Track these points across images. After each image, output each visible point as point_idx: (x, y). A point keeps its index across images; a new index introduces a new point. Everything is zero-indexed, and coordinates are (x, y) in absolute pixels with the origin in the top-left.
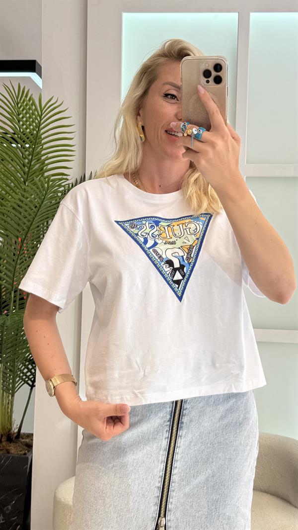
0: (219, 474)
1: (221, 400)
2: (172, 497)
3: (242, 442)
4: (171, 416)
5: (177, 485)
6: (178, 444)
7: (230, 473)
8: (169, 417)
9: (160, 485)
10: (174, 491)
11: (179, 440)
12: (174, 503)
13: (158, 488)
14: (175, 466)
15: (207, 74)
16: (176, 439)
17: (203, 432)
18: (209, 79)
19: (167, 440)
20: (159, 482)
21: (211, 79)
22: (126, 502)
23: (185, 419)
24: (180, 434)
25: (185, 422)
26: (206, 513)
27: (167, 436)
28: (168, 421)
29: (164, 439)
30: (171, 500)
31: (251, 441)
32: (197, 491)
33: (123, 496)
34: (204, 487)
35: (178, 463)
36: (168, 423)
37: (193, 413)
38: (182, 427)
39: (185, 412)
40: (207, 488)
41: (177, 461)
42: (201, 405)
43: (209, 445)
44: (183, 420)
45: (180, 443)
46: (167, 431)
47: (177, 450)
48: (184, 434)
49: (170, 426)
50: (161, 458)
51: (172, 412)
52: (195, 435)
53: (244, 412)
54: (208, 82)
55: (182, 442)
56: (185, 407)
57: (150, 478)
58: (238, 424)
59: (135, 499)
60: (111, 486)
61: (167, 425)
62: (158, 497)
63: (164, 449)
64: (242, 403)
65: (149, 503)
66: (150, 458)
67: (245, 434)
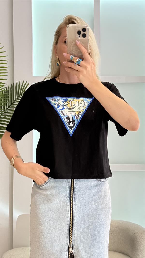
0: (95, 222)
1: (92, 187)
2: (75, 234)
3: (104, 207)
4: (69, 195)
5: (76, 228)
6: (74, 208)
7: (100, 221)
8: (68, 195)
9: (68, 228)
10: (75, 231)
11: (74, 206)
12: (76, 237)
13: (68, 229)
14: (74, 219)
15: (79, 33)
16: (73, 206)
17: (85, 203)
18: (80, 35)
19: (69, 206)
20: (68, 227)
21: (81, 35)
22: (54, 236)
23: (76, 196)
24: (75, 203)
25: (76, 197)
26: (91, 241)
27: (68, 204)
28: (68, 197)
29: (67, 206)
30: (74, 235)
31: (108, 206)
32: (86, 231)
33: (52, 233)
34: (89, 229)
35: (76, 217)
36: (68, 198)
37: (79, 193)
38: (75, 200)
39: (75, 192)
40: (90, 229)
41: (75, 216)
42: (83, 189)
43: (89, 209)
44: (75, 196)
45: (75, 208)
46: (68, 202)
47: (74, 211)
48: (76, 203)
49: (69, 200)
50: (67, 215)
51: (69, 193)
52: (81, 204)
53: (104, 193)
54: (79, 36)
55: (76, 207)
56: (75, 190)
57: (63, 225)
58: (102, 198)
59: (58, 235)
60: (46, 229)
61: (68, 199)
62: (68, 234)
63: (68, 211)
64: (103, 188)
65: (64, 237)
66: (62, 215)
67: (105, 203)
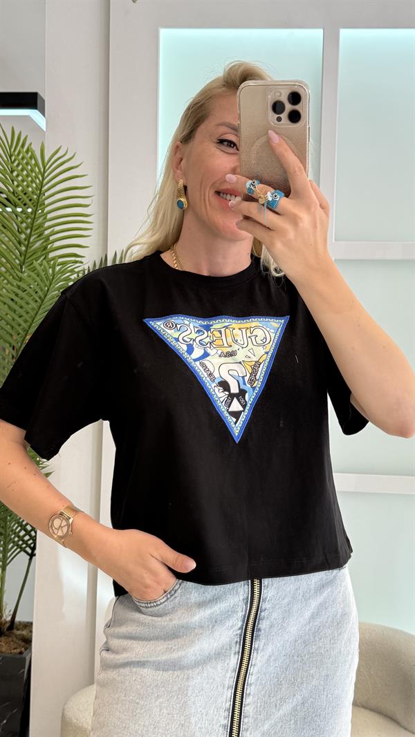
4: (243, 623)
6: (253, 661)
8: (239, 624)
11: (254, 654)
14: (248, 694)
15: (278, 107)
16: (250, 655)
18: (281, 116)
19: (237, 656)
21: (284, 115)
23: (263, 625)
24: (256, 646)
27: (237, 650)
28: (239, 629)
29: (232, 655)
35: (252, 687)
36: (239, 632)
37: (275, 615)
38: (258, 636)
39: (263, 613)
41: (251, 684)
42: (286, 600)
44: (260, 626)
45: (257, 659)
46: (237, 642)
47: (251, 670)
48: (261, 645)
49: (240, 635)
50: (228, 682)
51: (244, 616)
54: (279, 119)
55: (260, 658)
56: (263, 608)
61: (235, 634)
63: (232, 669)
66: (212, 683)
